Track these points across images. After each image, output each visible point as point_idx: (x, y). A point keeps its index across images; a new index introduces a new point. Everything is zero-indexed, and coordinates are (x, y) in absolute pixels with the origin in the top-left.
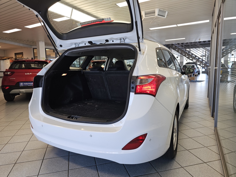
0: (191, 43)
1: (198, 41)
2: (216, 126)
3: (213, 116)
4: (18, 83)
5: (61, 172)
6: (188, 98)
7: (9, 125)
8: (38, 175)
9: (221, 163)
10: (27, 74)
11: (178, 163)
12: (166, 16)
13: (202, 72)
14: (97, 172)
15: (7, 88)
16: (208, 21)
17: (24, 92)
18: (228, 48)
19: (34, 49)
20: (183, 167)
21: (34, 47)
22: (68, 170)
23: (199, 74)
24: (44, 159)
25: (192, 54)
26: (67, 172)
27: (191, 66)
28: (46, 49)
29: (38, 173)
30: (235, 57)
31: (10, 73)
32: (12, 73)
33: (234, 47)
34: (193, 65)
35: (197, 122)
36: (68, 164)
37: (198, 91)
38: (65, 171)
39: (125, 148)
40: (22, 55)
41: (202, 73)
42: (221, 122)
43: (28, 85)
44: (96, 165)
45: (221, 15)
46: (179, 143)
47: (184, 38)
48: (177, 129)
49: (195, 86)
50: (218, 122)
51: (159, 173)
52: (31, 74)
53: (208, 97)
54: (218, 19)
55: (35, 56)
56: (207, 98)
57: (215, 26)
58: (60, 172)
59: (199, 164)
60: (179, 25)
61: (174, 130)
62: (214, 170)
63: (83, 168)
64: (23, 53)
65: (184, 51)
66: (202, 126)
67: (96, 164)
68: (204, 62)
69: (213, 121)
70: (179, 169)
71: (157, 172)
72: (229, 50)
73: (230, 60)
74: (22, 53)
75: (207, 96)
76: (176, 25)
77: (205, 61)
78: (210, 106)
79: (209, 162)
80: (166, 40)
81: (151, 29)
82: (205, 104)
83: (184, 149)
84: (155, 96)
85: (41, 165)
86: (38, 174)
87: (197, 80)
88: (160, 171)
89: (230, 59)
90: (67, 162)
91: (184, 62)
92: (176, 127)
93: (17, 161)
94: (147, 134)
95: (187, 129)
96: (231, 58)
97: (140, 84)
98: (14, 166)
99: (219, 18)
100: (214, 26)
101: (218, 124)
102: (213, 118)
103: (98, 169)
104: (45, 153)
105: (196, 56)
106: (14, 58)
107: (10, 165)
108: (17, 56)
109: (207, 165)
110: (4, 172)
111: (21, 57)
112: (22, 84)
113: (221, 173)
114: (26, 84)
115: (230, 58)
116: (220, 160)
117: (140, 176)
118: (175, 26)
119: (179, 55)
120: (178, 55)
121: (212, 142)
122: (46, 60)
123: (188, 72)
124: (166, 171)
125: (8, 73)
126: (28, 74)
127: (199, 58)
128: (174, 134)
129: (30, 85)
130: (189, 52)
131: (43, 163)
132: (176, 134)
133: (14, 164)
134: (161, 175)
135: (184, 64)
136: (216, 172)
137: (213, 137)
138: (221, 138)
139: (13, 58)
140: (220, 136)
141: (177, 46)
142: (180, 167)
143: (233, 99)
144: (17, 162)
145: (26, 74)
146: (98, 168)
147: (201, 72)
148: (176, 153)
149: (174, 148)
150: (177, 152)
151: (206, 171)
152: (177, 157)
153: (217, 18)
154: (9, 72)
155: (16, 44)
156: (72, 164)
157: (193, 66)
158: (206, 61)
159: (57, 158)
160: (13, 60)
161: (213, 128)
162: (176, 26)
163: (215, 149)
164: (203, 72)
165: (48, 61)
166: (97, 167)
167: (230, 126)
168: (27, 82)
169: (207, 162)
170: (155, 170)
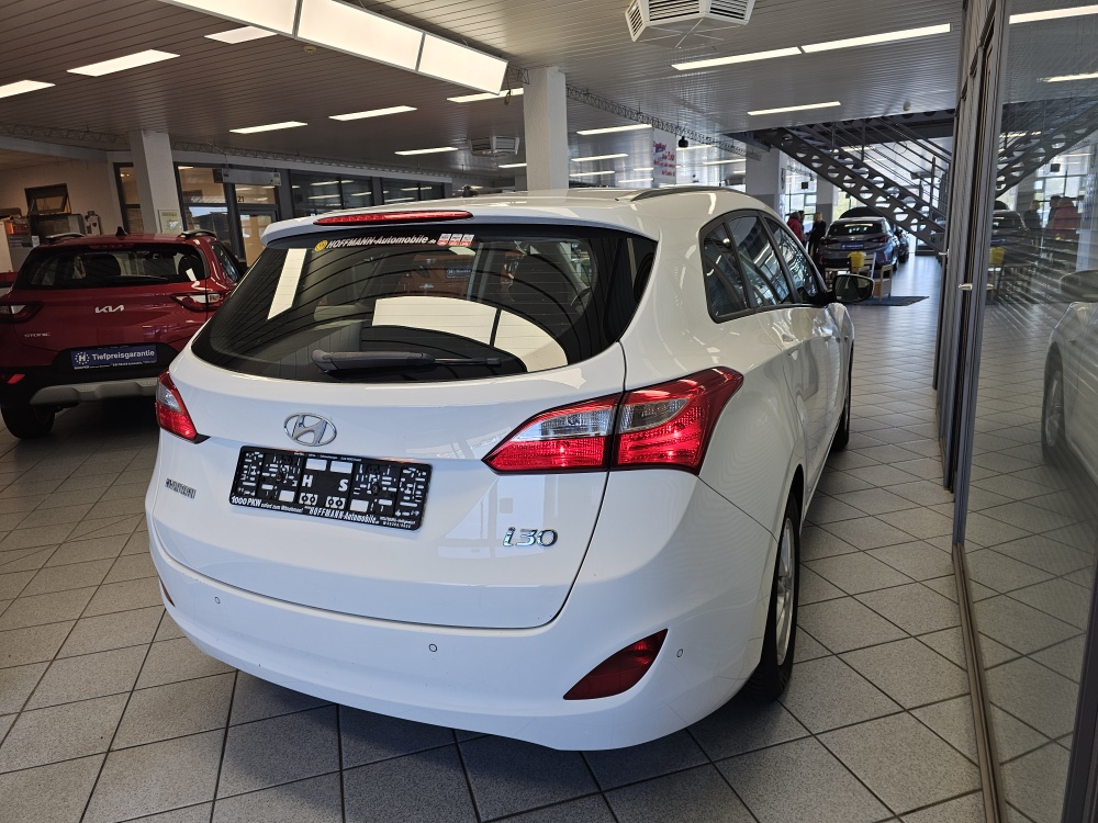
0: (868, 120)
1: (898, 111)
2: (959, 538)
3: (950, 485)
4: (67, 355)
5: (312, 780)
6: (848, 400)
7: (48, 564)
8: (214, 801)
9: (969, 711)
10: (104, 310)
11: (797, 716)
12: (748, 16)
13: (918, 247)
14: (461, 775)
15: (15, 379)
16: (945, 28)
17: (99, 395)
18: (1034, 142)
19: (117, 167)
20: (814, 736)
21: (120, 157)
22: (341, 771)
23: (903, 259)
24: (231, 724)
25: (873, 173)
26: (334, 780)
27: (869, 227)
28: (176, 165)
29: (214, 790)
30: (1066, 176)
31: (23, 307)
32: (33, 309)
33: (1062, 136)
34: (876, 219)
35: (884, 517)
36: (336, 743)
37: (894, 355)
38: (326, 779)
39: (574, 694)
40: (60, 199)
41: (917, 254)
42: (987, 512)
43: (114, 360)
44: (456, 744)
45: (994, 42)
46: (801, 625)
47: (837, 104)
48: (791, 575)
49: (883, 328)
50: (968, 515)
51: (717, 765)
52: (122, 308)
53: (935, 387)
54: (985, 51)
55: (129, 201)
56: (930, 390)
57: (973, 73)
58: (307, 783)
59: (882, 720)
60: (809, 49)
61: (781, 584)
62: (941, 743)
63: (404, 761)
64: (64, 186)
65: (836, 158)
66: (901, 536)
67: (456, 739)
68: (925, 209)
69: (950, 509)
70: (800, 742)
71: (711, 763)
72: (1041, 154)
73: (1043, 190)
74: (61, 191)
75: (931, 380)
76: (796, 48)
77: (929, 205)
78: (941, 435)
79: (920, 707)
80: (752, 113)
81: (680, 67)
82: (920, 421)
83: (820, 651)
84: (695, 471)
85: (220, 753)
86: (215, 796)
87: (895, 293)
88: (722, 756)
89: (1044, 183)
90: (331, 735)
91: (835, 203)
92: (787, 567)
93: (116, 741)
94: (666, 630)
95: (836, 552)
96: (1047, 180)
97: (633, 426)
98: (106, 765)
99: (987, 46)
100: (969, 71)
101: (971, 521)
102: (952, 492)
103: (465, 762)
104: (230, 695)
105: (888, 183)
106: (25, 212)
107: (85, 760)
108: (40, 203)
109: (913, 721)
110: (63, 794)
111: (59, 207)
112: (82, 358)
113: (966, 753)
114: (101, 357)
115: (1044, 179)
116: (968, 697)
117: (642, 781)
118: (794, 51)
119: (811, 175)
120: (806, 174)
121: (939, 612)
122: (188, 236)
123: (847, 287)
124: (745, 756)
125: (14, 310)
126: (111, 310)
127: (904, 192)
128: (781, 600)
129: (123, 360)
130: (859, 164)
131: (227, 745)
132: (788, 595)
133: (103, 756)
134: (726, 774)
135: (836, 216)
136: (950, 748)
137: (946, 586)
138: (977, 592)
139: (18, 211)
140: (973, 585)
141: (803, 135)
142: (806, 733)
143: (1042, 394)
144: (114, 747)
145: (97, 310)
146: (463, 757)
147: (912, 249)
148: (790, 671)
149: (779, 657)
150: (794, 667)
151: (909, 749)
152: (791, 690)
153: (981, 45)
154: (13, 305)
155: (31, 147)
156: (352, 743)
157: (878, 226)
158: (935, 204)
159: (288, 718)
160: (19, 221)
161: (947, 543)
162: (799, 52)
163: (950, 644)
164: (920, 252)
165: (197, 242)
166: (461, 750)
167: (1021, 533)
168: (109, 346)
169: (914, 705)
170: (701, 753)
